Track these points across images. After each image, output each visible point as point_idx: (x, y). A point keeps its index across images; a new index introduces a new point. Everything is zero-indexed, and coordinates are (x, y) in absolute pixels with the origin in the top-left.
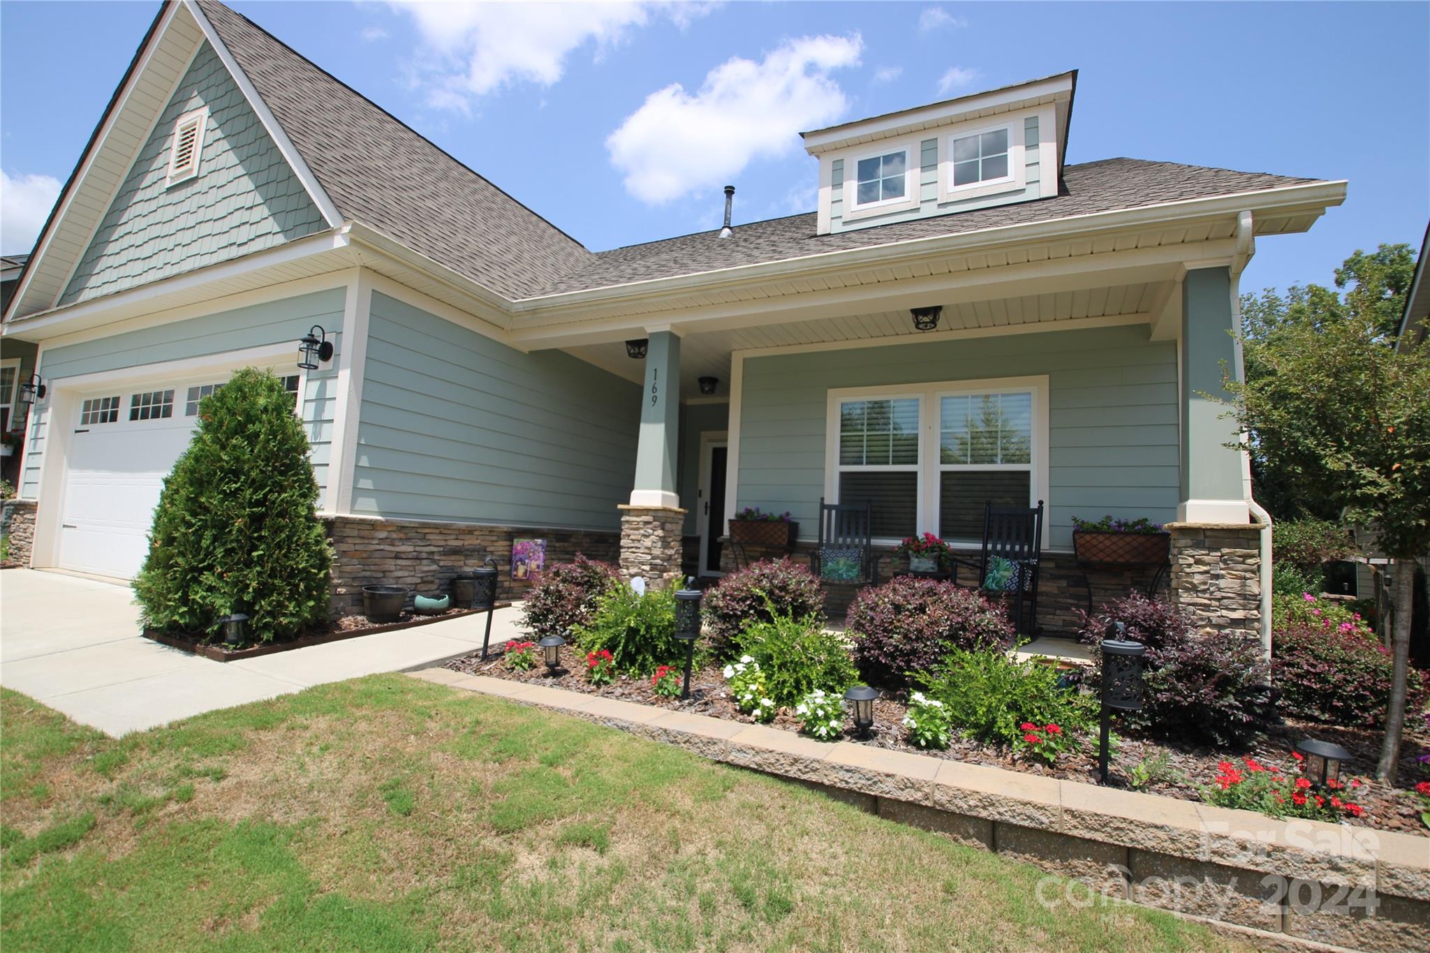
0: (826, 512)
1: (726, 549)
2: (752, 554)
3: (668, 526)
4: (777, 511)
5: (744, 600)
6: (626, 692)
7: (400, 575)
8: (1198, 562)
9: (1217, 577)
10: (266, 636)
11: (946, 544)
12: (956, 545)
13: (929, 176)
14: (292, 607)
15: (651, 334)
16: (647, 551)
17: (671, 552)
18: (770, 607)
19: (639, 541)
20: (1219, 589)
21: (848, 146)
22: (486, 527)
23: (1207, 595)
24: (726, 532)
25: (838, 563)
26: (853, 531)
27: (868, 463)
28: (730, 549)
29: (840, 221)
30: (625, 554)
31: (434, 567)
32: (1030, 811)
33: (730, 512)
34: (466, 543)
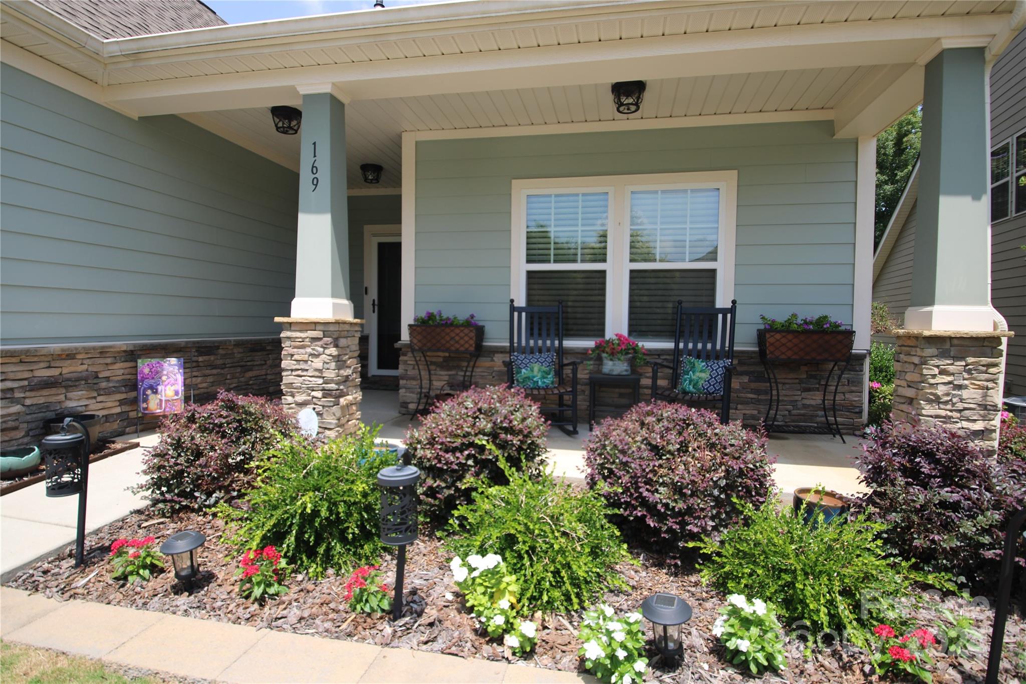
0: (516, 314)
1: (405, 355)
2: (434, 360)
3: (343, 342)
4: (461, 315)
6: (306, 614)
8: (943, 372)
9: (960, 387)
11: (640, 344)
15: (308, 98)
16: (317, 374)
17: (349, 372)
19: (306, 361)
20: (962, 400)
22: (94, 348)
23: (949, 407)
24: (405, 336)
25: (532, 370)
26: (544, 333)
27: (555, 261)
28: (410, 354)
30: (287, 378)
33: (408, 316)
34: (65, 371)
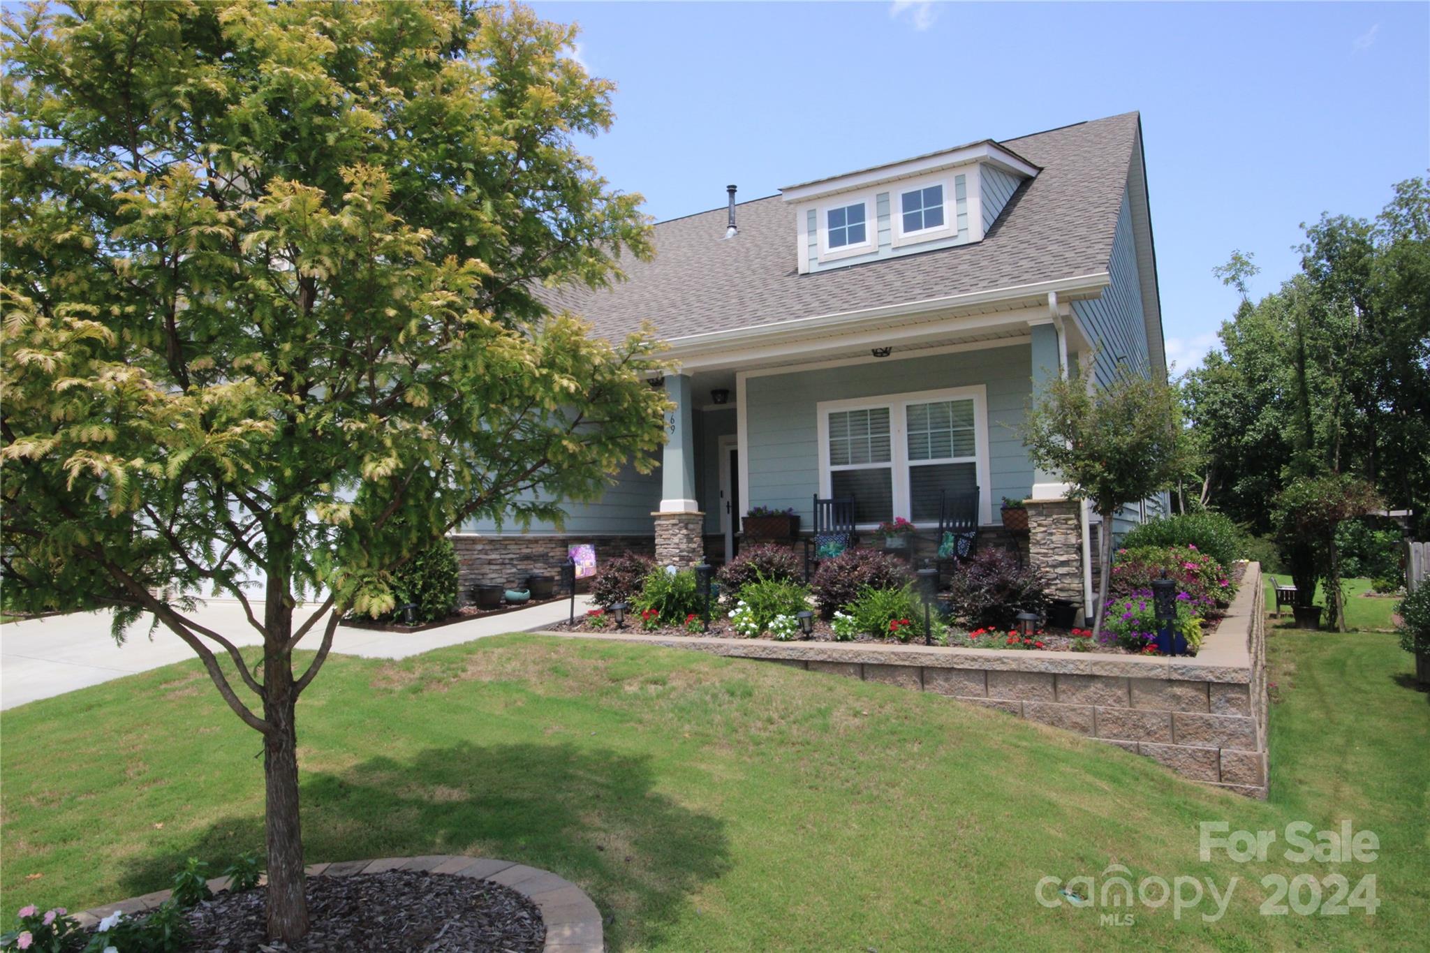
0: (819, 505)
3: (691, 526)
5: (743, 572)
6: (669, 632)
7: (493, 577)
8: (1039, 525)
9: (1051, 534)
10: (429, 617)
12: (919, 525)
13: (884, 225)
14: (442, 598)
15: (670, 375)
16: (676, 546)
17: (694, 546)
18: (759, 574)
19: (669, 539)
20: (1053, 542)
21: (819, 198)
23: (1046, 547)
24: (742, 527)
25: (829, 546)
26: (841, 520)
27: (853, 463)
28: (745, 542)
29: (815, 263)
30: (659, 550)
31: (514, 570)
32: (876, 655)
33: (743, 511)
34: (534, 550)
